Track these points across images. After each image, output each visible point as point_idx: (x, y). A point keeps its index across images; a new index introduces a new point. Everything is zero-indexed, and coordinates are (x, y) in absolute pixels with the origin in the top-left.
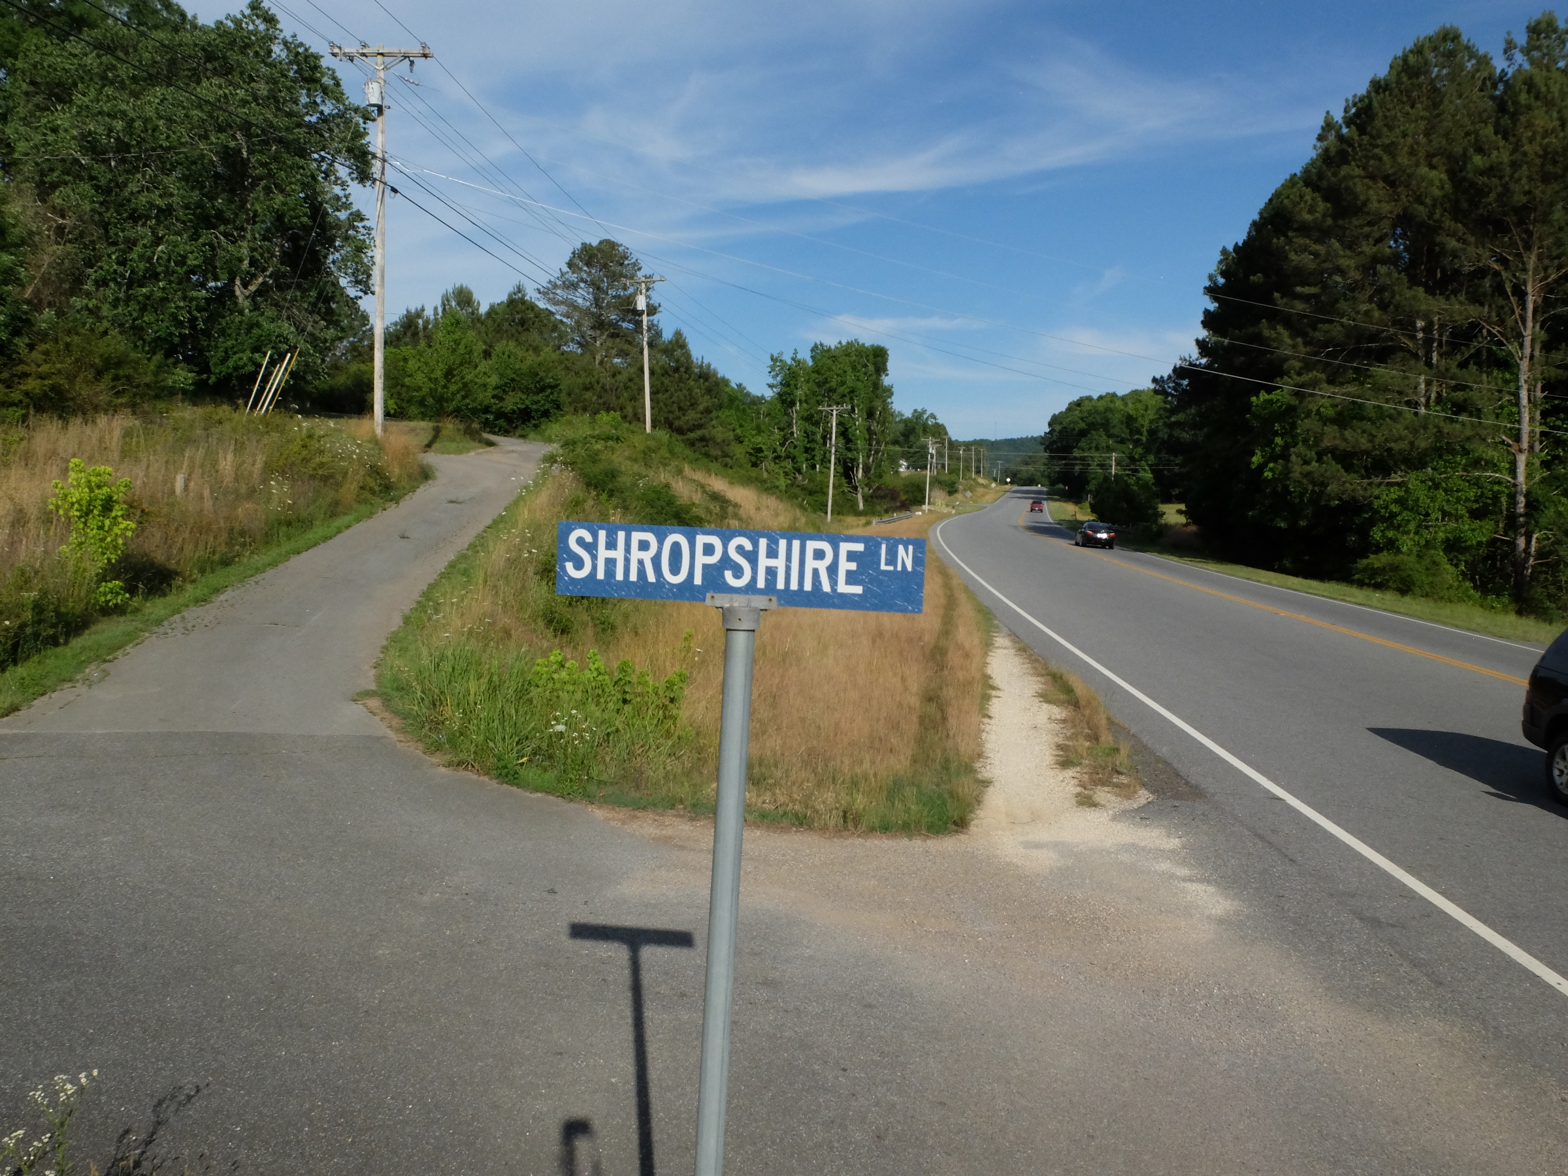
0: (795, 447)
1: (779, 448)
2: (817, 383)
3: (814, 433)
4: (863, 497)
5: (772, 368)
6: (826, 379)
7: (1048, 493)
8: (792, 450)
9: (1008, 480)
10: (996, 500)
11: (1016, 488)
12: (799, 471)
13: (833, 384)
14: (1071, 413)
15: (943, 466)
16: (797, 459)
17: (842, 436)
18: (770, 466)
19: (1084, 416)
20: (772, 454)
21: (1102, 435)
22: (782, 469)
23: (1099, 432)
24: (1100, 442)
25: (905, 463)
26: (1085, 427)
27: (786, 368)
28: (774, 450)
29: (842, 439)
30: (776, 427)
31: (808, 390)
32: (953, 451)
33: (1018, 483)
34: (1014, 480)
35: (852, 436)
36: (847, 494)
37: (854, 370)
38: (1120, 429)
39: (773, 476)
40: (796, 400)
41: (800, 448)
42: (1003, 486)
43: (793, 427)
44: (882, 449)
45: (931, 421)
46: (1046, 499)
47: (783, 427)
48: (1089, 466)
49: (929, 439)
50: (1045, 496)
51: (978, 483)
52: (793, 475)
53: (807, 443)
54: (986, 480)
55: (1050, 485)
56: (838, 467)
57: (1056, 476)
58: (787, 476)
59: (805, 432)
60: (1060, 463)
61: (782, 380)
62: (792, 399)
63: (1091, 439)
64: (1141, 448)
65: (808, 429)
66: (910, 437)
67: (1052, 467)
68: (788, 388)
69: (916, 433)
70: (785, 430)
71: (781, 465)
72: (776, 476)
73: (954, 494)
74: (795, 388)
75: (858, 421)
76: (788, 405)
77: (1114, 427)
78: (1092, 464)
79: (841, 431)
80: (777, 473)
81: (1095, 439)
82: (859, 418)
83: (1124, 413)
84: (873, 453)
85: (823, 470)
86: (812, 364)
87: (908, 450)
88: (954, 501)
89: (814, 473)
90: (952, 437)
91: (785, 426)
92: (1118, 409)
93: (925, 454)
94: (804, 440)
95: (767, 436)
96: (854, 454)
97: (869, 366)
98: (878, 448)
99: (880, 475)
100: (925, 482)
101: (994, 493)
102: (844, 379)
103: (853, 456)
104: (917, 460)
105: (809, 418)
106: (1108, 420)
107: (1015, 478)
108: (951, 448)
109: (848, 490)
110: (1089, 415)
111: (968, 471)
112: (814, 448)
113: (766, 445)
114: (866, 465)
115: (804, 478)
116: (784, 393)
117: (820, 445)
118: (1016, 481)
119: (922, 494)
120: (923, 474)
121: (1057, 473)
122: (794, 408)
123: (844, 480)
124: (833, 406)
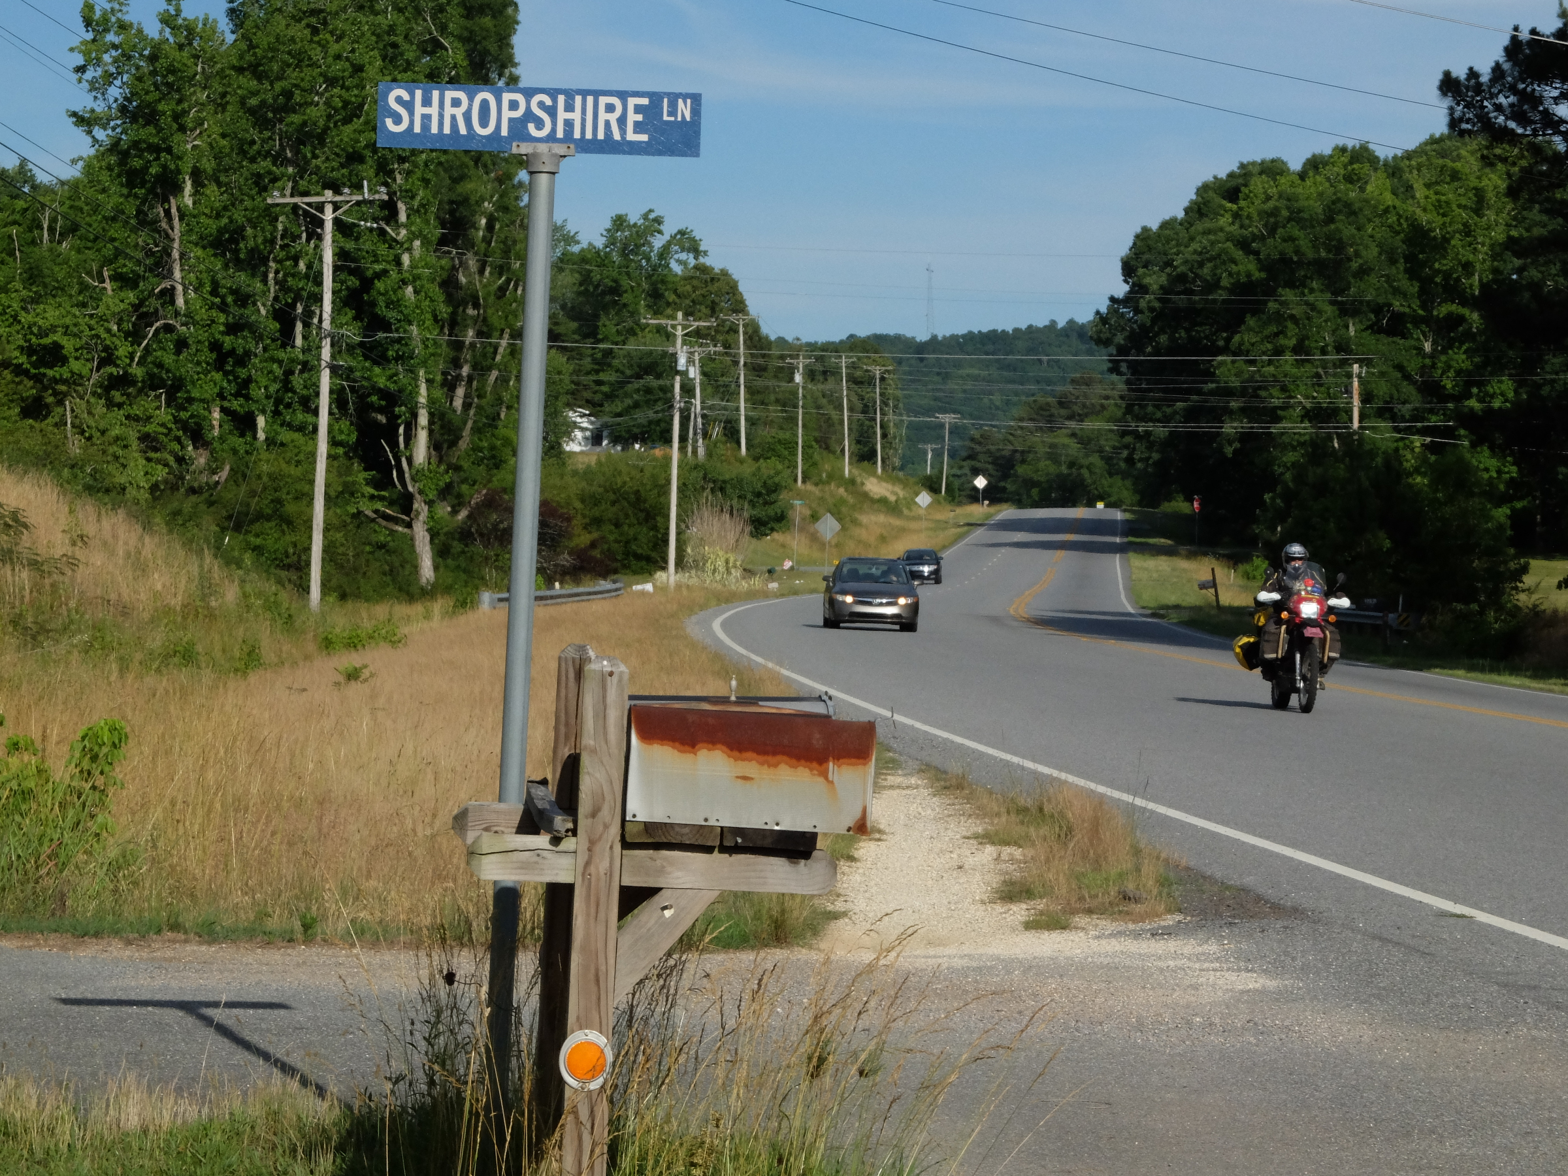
0: (181, 344)
1: (123, 350)
2: (252, 111)
3: (244, 299)
4: (433, 534)
5: (91, 53)
6: (288, 95)
7: (1130, 529)
8: (168, 359)
9: (980, 482)
11: (1008, 512)
12: (197, 435)
13: (316, 114)
14: (1204, 224)
15: (731, 433)
16: (188, 392)
17: (351, 309)
18: (90, 413)
19: (1252, 233)
20: (98, 370)
21: (1320, 305)
22: (134, 424)
23: (1306, 291)
24: (1311, 327)
25: (585, 419)
26: (1258, 275)
27: (141, 55)
28: (103, 355)
29: (355, 318)
30: (106, 274)
31: (224, 136)
32: (766, 374)
33: (1019, 494)
34: (1002, 484)
35: (387, 307)
36: (377, 528)
37: (391, 61)
38: (1386, 282)
39: (104, 452)
40: (178, 171)
41: (197, 350)
42: (960, 504)
43: (171, 272)
44: (498, 358)
45: (679, 261)
46: (1122, 549)
47: (133, 271)
48: (1274, 415)
49: (674, 327)
50: (1118, 540)
51: (866, 496)
52: (177, 447)
53: (222, 333)
54: (894, 484)
55: (1138, 497)
56: (345, 424)
57: (1155, 463)
58: (156, 450)
59: (214, 292)
60: (1169, 410)
61: (126, 99)
62: (165, 167)
63: (1279, 318)
64: (1465, 353)
65: (223, 282)
66: (603, 320)
67: (1140, 429)
68: (151, 129)
69: (625, 305)
70: (141, 284)
71: (131, 412)
72: (113, 449)
73: (772, 530)
74: (175, 126)
75: (409, 250)
76: (152, 191)
77: (1363, 272)
78: (1285, 408)
79: (348, 288)
80: (117, 439)
81: (1292, 317)
82: (411, 240)
83: (1398, 220)
84: (465, 370)
85: (286, 436)
86: (233, 37)
87: (597, 372)
88: (776, 554)
89: (251, 445)
90: (761, 323)
91: (140, 270)
92: (1375, 207)
93: (661, 382)
94: (213, 321)
95: (77, 306)
96: (396, 374)
97: (446, 49)
98: (484, 355)
99: (493, 457)
100: (662, 486)
101: (928, 529)
102: (356, 96)
103: (395, 382)
104: (629, 407)
105: (227, 240)
106: (1340, 247)
107: (1005, 477)
108: (759, 365)
109: (376, 511)
110: (1272, 231)
111: (827, 448)
112: (248, 354)
113: (75, 335)
114: (442, 416)
115: (216, 460)
116: (135, 144)
117: (269, 341)
118: (1010, 486)
119: (655, 528)
120: (655, 459)
121: (1157, 451)
122: (172, 201)
123: (366, 475)
124: (318, 194)
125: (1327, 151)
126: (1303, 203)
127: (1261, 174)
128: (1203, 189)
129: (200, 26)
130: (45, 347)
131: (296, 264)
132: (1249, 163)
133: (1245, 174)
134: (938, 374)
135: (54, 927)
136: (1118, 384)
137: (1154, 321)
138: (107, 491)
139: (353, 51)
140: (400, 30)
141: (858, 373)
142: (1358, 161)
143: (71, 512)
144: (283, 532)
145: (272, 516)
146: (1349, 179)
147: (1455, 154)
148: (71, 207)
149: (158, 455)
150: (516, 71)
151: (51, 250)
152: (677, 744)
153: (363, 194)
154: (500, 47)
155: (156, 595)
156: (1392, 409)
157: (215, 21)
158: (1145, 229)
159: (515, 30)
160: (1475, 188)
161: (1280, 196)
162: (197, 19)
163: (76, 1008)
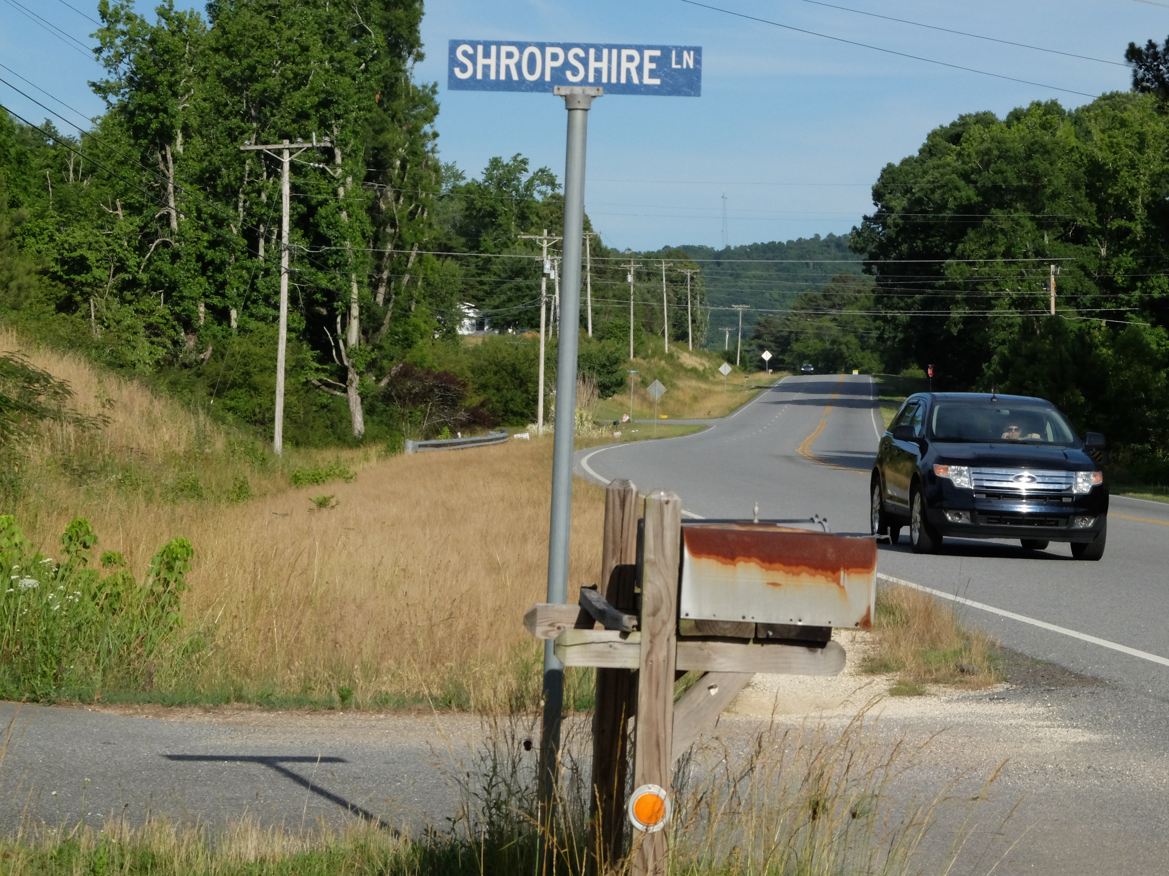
0: (175, 256)
1: (132, 261)
2: (226, 81)
3: (220, 222)
4: (363, 397)
5: (106, 39)
6: (253, 69)
7: (879, 390)
8: (166, 267)
9: (767, 356)
10: (732, 410)
11: (787, 378)
12: (188, 324)
13: (274, 82)
14: (934, 161)
15: (581, 320)
16: (180, 292)
17: (301, 229)
18: (108, 308)
19: (972, 167)
20: (113, 277)
21: (1022, 221)
22: (141, 316)
23: (1012, 211)
24: (1016, 237)
25: (471, 311)
26: (976, 199)
27: (143, 39)
28: (118, 264)
29: (303, 236)
30: (118, 204)
31: (205, 100)
32: (605, 276)
33: (794, 365)
34: (781, 357)
35: (327, 227)
36: (321, 392)
37: (329, 43)
38: (1072, 203)
39: (119, 337)
40: (173, 127)
41: (187, 261)
42: (750, 372)
43: (167, 201)
44: (410, 265)
45: (540, 192)
46: (875, 405)
47: (139, 202)
48: (988, 304)
49: (541, 241)
50: (871, 398)
51: (681, 367)
52: (173, 333)
53: (206, 248)
54: (701, 357)
55: (883, 366)
56: (297, 315)
57: (900, 341)
58: (157, 335)
59: (199, 218)
60: (909, 301)
61: (133, 72)
62: (162, 123)
63: (992, 231)
64: (1131, 256)
65: (205, 209)
66: (484, 236)
67: (888, 315)
68: (152, 95)
69: (500, 225)
70: (145, 212)
71: (139, 307)
72: (125, 335)
73: (614, 392)
74: (170, 93)
75: (344, 184)
76: (152, 142)
77: (1055, 196)
78: (996, 298)
79: (298, 213)
80: (129, 327)
81: (1002, 230)
82: (345, 177)
83: (1080, 157)
84: (385, 275)
85: (253, 324)
86: (211, 26)
87: (479, 275)
88: (616, 411)
89: (227, 331)
90: (602, 238)
91: (144, 201)
92: (1064, 147)
93: (528, 282)
94: (199, 239)
95: (97, 228)
96: (335, 278)
97: (370, 34)
98: (400, 263)
99: (406, 339)
100: (532, 360)
101: (728, 391)
102: (304, 69)
103: (334, 284)
104: (504, 301)
105: (208, 178)
106: (1037, 178)
107: (783, 352)
108: (601, 269)
109: (320, 380)
110: (987, 166)
111: (651, 331)
112: (223, 263)
113: (97, 250)
114: (368, 309)
115: (202, 343)
116: (140, 106)
117: (239, 254)
118: (787, 358)
119: (527, 391)
120: (526, 340)
121: (901, 332)
122: (168, 148)
123: (313, 353)
124: (275, 143)
125: (1026, 106)
126: (1009, 145)
127: (975, 124)
128: (933, 135)
129: (188, 17)
130: (74, 259)
131: (260, 196)
132: (966, 116)
133: (964, 124)
134: (731, 275)
135: (148, 699)
136: (871, 281)
137: (898, 234)
138: (122, 366)
139: (301, 35)
140: (336, 19)
141: (674, 274)
142: (1049, 113)
143: (99, 382)
144: (251, 396)
145: (242, 385)
146: (1044, 127)
147: (1122, 107)
148: (90, 154)
149: (159, 339)
150: (423, 50)
151: (75, 186)
152: (720, 558)
153: (312, 142)
154: (410, 32)
155: (166, 445)
156: (1075, 299)
157: (198, 13)
158: (890, 166)
159: (421, 19)
160: (1138, 133)
161: (993, 139)
162: (185, 12)
163: (181, 763)
